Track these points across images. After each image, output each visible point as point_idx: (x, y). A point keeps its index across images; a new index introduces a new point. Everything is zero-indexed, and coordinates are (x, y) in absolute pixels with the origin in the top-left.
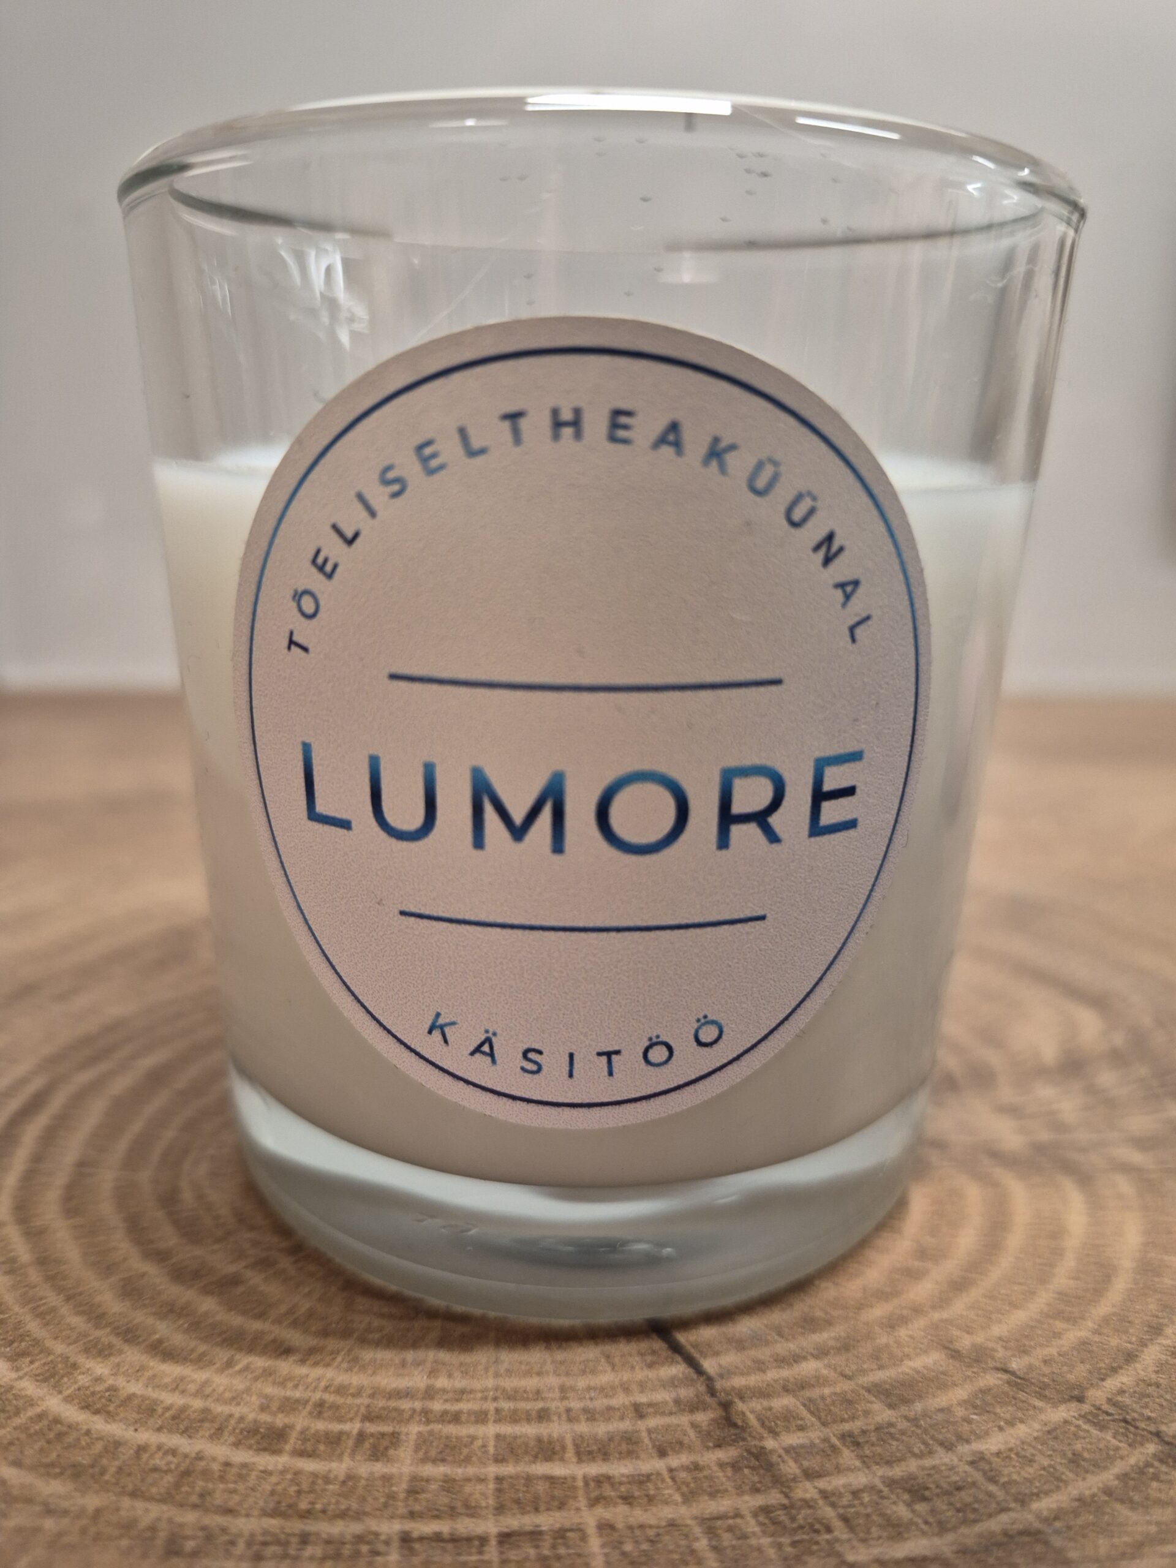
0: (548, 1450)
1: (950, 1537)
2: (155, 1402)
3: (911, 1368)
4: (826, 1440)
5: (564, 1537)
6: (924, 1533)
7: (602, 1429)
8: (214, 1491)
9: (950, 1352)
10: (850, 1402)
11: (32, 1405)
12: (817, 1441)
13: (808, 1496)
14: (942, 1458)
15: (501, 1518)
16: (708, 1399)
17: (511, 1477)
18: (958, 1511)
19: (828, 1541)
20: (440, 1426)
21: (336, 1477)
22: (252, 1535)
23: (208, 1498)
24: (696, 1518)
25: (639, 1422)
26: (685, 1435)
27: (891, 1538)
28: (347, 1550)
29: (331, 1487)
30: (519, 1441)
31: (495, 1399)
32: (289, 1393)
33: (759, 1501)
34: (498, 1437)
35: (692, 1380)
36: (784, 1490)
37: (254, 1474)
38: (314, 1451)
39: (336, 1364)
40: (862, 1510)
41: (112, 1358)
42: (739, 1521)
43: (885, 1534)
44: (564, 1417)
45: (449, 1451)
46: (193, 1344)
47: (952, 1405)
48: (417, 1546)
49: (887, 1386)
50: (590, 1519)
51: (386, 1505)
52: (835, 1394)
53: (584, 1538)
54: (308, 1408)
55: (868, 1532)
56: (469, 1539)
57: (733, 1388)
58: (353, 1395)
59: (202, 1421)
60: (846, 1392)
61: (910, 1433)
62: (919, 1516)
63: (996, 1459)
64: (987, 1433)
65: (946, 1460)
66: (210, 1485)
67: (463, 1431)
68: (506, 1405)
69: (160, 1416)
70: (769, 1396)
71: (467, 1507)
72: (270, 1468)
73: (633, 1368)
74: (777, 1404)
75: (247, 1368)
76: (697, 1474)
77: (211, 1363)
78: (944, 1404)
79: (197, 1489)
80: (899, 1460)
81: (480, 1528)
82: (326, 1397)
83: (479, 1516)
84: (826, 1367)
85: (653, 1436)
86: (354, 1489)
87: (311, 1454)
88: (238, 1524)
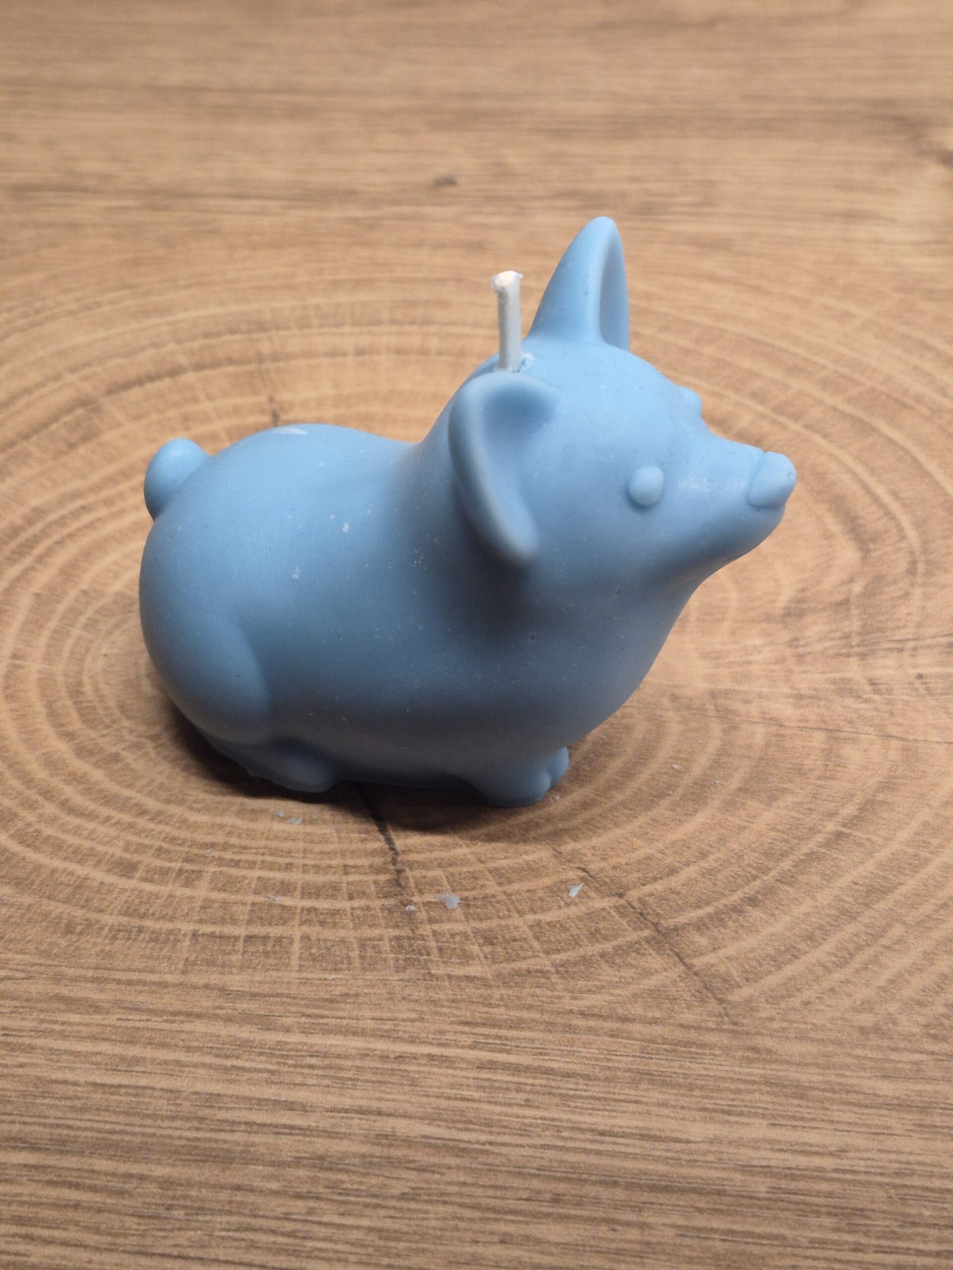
0: (286, 889)
1: (495, 967)
2: (63, 841)
3: (526, 861)
5: (281, 941)
6: (481, 963)
7: (321, 879)
8: (93, 898)
9: (555, 853)
10: (475, 878)
13: (425, 933)
14: (514, 920)
15: (249, 927)
16: (391, 867)
17: (261, 903)
18: (508, 953)
19: (425, 960)
20: (227, 869)
21: (162, 895)
22: (113, 925)
23: (90, 903)
24: (357, 938)
25: (344, 877)
26: (368, 888)
27: (461, 963)
28: (162, 938)
29: (159, 901)
30: (271, 882)
31: (263, 854)
32: (142, 841)
33: (396, 932)
34: (259, 878)
35: (385, 853)
36: (413, 928)
37: (116, 891)
38: (152, 879)
40: (452, 945)
41: (38, 811)
42: (380, 943)
43: (459, 961)
44: (301, 870)
45: (229, 884)
46: (88, 803)
47: (537, 889)
48: (200, 939)
49: (504, 871)
50: (298, 933)
51: (187, 914)
52: (469, 872)
53: (291, 940)
54: (152, 851)
55: (450, 958)
56: (229, 937)
57: (408, 861)
58: (179, 845)
59: (90, 855)
60: (476, 871)
61: (502, 903)
62: (483, 953)
63: (547, 926)
64: (549, 909)
65: (516, 923)
66: (92, 895)
67: (240, 873)
68: (269, 859)
69: (65, 851)
70: (428, 868)
71: (232, 919)
72: (126, 887)
73: (351, 841)
74: (430, 874)
75: (118, 822)
76: (366, 912)
77: (97, 817)
78: (533, 888)
79: (84, 896)
80: (488, 919)
81: (236, 931)
82: (164, 844)
83: (237, 925)
84: (471, 853)
85: (349, 887)
86: (172, 903)
87: (151, 881)
88: (105, 919)
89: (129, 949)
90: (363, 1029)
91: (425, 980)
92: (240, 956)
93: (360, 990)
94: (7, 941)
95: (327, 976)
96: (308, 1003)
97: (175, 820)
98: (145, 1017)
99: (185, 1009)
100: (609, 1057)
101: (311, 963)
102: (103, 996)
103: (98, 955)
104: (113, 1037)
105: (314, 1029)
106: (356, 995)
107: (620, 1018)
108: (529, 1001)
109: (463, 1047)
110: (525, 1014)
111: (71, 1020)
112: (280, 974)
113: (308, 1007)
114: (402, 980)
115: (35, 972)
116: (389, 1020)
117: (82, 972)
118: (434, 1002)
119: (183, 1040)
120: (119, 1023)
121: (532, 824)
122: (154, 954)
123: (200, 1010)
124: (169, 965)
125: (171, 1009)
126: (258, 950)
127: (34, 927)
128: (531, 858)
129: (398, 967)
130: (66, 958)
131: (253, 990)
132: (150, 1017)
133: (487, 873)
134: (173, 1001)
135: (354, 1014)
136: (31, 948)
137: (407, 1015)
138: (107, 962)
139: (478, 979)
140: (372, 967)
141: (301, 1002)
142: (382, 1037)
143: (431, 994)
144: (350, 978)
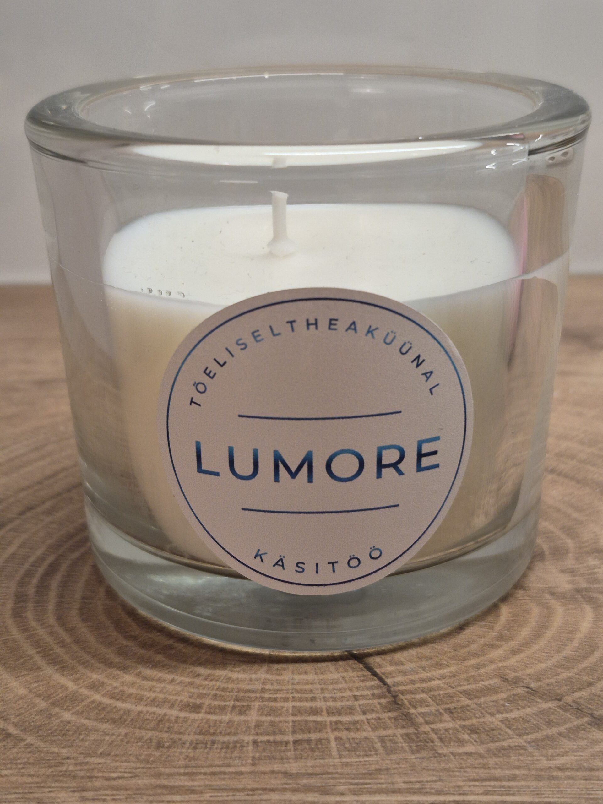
0: (315, 712)
1: (484, 746)
2: (143, 695)
3: (483, 685)
4: (438, 710)
5: (320, 742)
6: (473, 744)
7: (339, 704)
8: (174, 727)
9: (503, 679)
10: (451, 697)
11: (89, 698)
12: (434, 711)
13: (426, 730)
14: (488, 719)
15: (295, 735)
16: (387, 694)
17: (299, 721)
18: (490, 737)
19: (431, 746)
20: (268, 703)
21: (224, 721)
22: (192, 741)
23: (172, 729)
24: (377, 736)
25: (355, 702)
26: (375, 707)
27: (459, 746)
28: (231, 746)
29: (222, 724)
30: (303, 708)
31: (292, 693)
32: (201, 691)
33: (404, 731)
34: (293, 707)
35: (381, 687)
36: (416, 728)
37: (190, 721)
39: (220, 680)
40: (448, 736)
41: (119, 679)
42: (394, 737)
43: (456, 744)
44: (323, 699)
45: (273, 712)
47: (498, 700)
48: (260, 744)
49: (470, 692)
50: (332, 736)
51: (246, 731)
52: (445, 694)
53: (328, 741)
54: (210, 697)
55: (450, 743)
56: (281, 742)
57: (399, 690)
58: (229, 692)
59: (164, 702)
60: (450, 693)
61: (476, 709)
62: (473, 738)
63: (513, 720)
64: (511, 711)
65: (490, 720)
66: (172, 725)
67: (278, 705)
68: (296, 695)
69: (146, 701)
70: (415, 693)
71: (280, 731)
72: (196, 718)
73: (354, 682)
74: (418, 697)
75: (181, 682)
76: (379, 721)
77: (165, 680)
78: (494, 699)
79: (166, 726)
80: (469, 719)
81: (286, 738)
82: (217, 692)
83: (285, 734)
84: (443, 683)
85: (361, 707)
86: (232, 725)
87: (214, 713)
88: (185, 737)
89: (208, 753)
90: (399, 789)
91: (435, 757)
92: (293, 753)
93: (389, 766)
94: (113, 756)
95: (362, 760)
96: (353, 776)
97: (222, 678)
98: (231, 794)
99: (260, 786)
100: (588, 792)
101: (347, 753)
102: (196, 783)
103: (185, 759)
105: (362, 792)
106: (387, 769)
107: (587, 769)
108: (517, 763)
109: (478, 794)
110: (517, 772)
111: (174, 799)
112: (326, 761)
113: (353, 779)
114: (420, 758)
115: (139, 772)
116: (418, 782)
117: (176, 770)
118: (445, 769)
120: (212, 799)
121: (480, 664)
122: (228, 755)
123: (272, 786)
124: (241, 761)
125: (249, 787)
126: (305, 748)
127: (133, 746)
128: (487, 683)
129: (412, 751)
130: (161, 763)
131: (309, 771)
132: (234, 793)
133: (458, 693)
134: (250, 782)
135: (389, 781)
136: (133, 759)
137: (429, 779)
138: (193, 763)
139: (474, 754)
140: (393, 752)
141: (347, 776)
142: (415, 793)
143: (443, 765)
144: (379, 759)
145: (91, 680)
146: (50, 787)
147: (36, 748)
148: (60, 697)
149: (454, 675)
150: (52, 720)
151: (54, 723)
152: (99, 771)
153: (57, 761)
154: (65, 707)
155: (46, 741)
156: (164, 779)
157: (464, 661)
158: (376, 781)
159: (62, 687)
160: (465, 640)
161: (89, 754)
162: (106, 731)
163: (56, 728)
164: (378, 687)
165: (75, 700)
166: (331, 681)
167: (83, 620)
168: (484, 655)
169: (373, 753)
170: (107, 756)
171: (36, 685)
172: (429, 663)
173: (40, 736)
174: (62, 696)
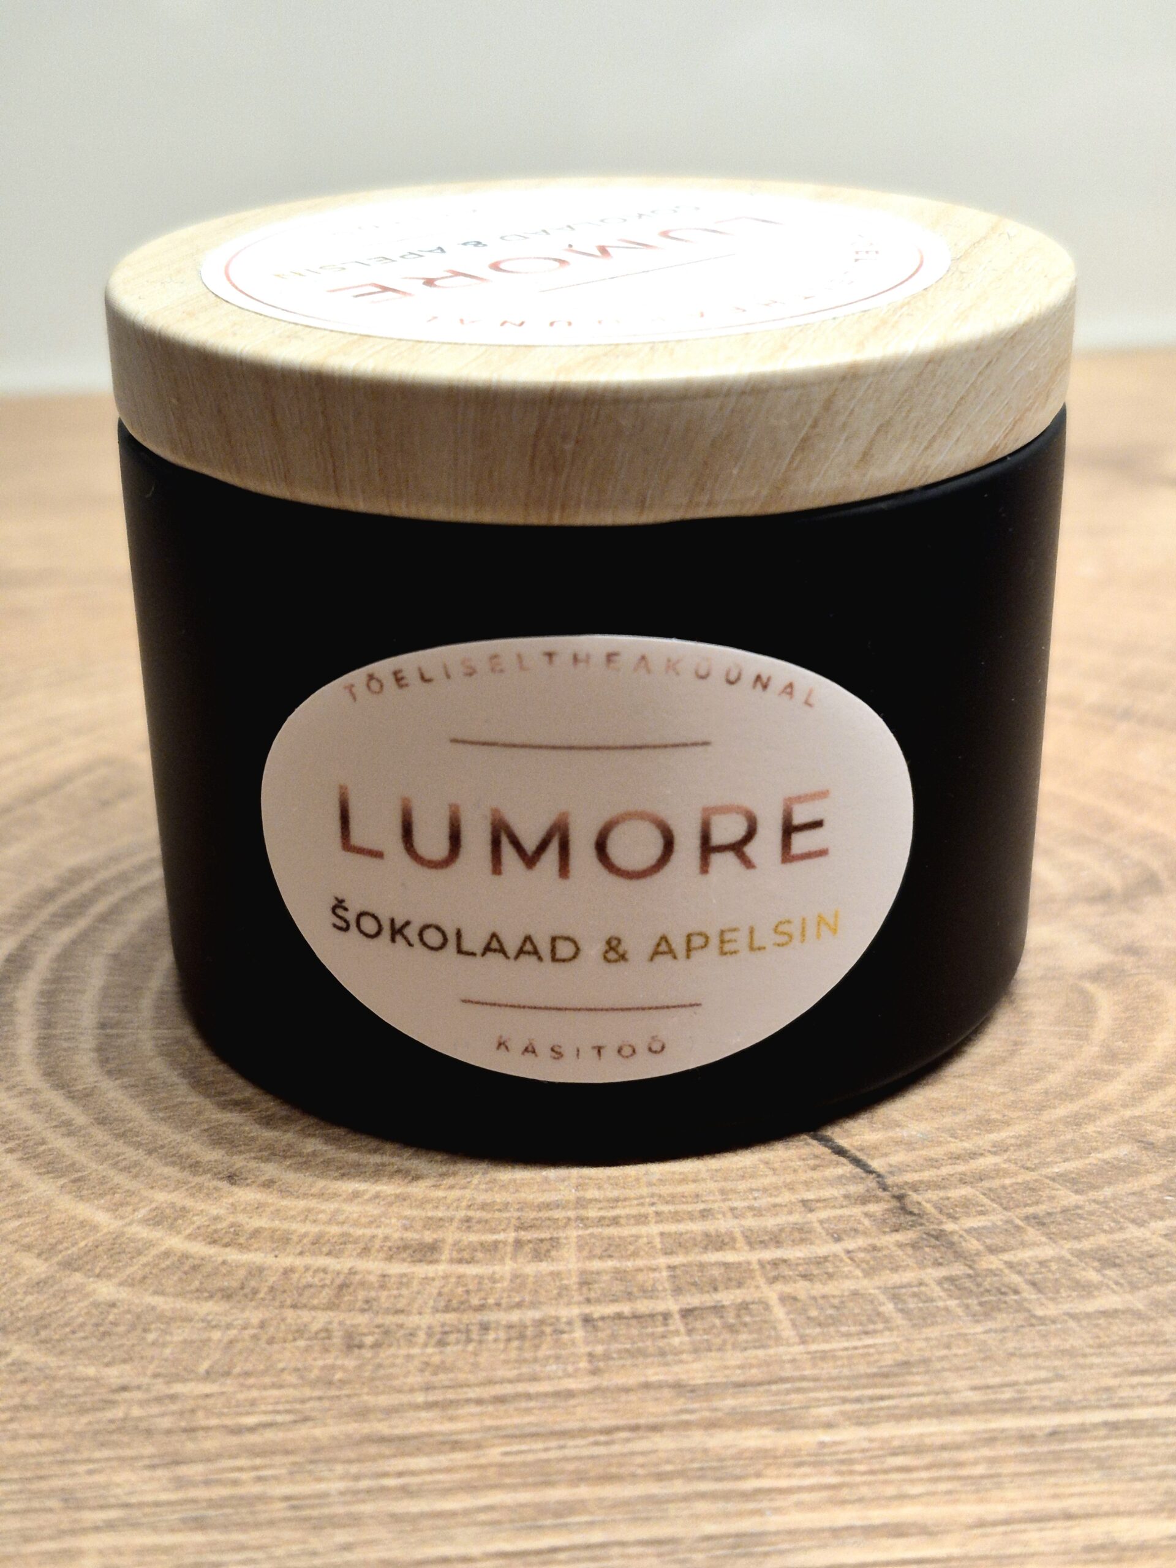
0: (717, 1242)
1: (1142, 1293)
2: (288, 1233)
3: (1099, 1160)
4: (1009, 1222)
5: (747, 1308)
6: (1114, 1292)
7: (771, 1222)
8: (379, 1297)
9: (1143, 1145)
10: (1033, 1190)
11: (154, 1245)
12: (1000, 1223)
13: (993, 1267)
14: (1133, 1232)
15: (681, 1297)
16: (880, 1193)
17: (684, 1265)
18: (1150, 1274)
19: (1016, 1301)
20: (600, 1230)
21: (502, 1278)
22: (430, 1328)
23: (375, 1304)
24: (879, 1288)
25: (809, 1215)
26: (859, 1223)
27: (1081, 1297)
29: (499, 1285)
30: (686, 1237)
31: (653, 1204)
32: (430, 1214)
33: (942, 1272)
34: (662, 1234)
35: (862, 1178)
36: (968, 1263)
37: (415, 1282)
38: (472, 1258)
40: (1050, 1275)
41: (223, 1200)
42: (923, 1288)
43: (1074, 1294)
44: (729, 1215)
45: (615, 1248)
47: (1144, 1190)
48: (600, 1324)
49: (1073, 1176)
50: (771, 1294)
51: (560, 1295)
52: (1017, 1184)
53: (767, 1307)
54: (455, 1224)
55: (1058, 1292)
56: (652, 1316)
57: (906, 1183)
58: (500, 1210)
59: (344, 1243)
60: (1028, 1182)
61: (1098, 1214)
65: (1138, 1234)
66: (373, 1294)
67: (627, 1231)
68: (665, 1208)
69: (297, 1243)
70: (944, 1188)
71: (644, 1291)
72: (431, 1275)
73: (795, 1171)
74: (955, 1194)
75: (377, 1196)
76: (875, 1253)
77: (336, 1195)
78: (1136, 1189)
79: (360, 1297)
80: (1088, 1236)
81: (660, 1306)
82: (471, 1213)
83: (657, 1298)
84: (1005, 1161)
85: (826, 1225)
86: (523, 1285)
87: (471, 1261)
88: (413, 1320)
89: (475, 1354)
90: (966, 1405)
91: (1032, 1325)
92: (686, 1339)
93: (927, 1354)
94: (239, 1375)
95: (857, 1343)
96: (845, 1383)
98: (553, 1443)
99: (621, 1422)
101: (818, 1330)
102: (460, 1426)
103: (422, 1371)
104: (508, 1481)
105: (877, 1417)
106: (925, 1361)
109: (1157, 1404)
111: (413, 1467)
112: (771, 1351)
113: (848, 1388)
114: (996, 1331)
115: (312, 1409)
117: (405, 1398)
119: (642, 1466)
120: (508, 1459)
121: (1082, 1116)
122: (528, 1355)
123: (652, 1420)
124: (561, 1366)
125: (595, 1425)
126: (714, 1326)
127: (284, 1349)
128: (1107, 1155)
129: (974, 1315)
130: (363, 1384)
131: (735, 1379)
132: (562, 1442)
133: (1048, 1181)
134: (594, 1414)
135: (936, 1387)
136: (292, 1379)
137: (1031, 1376)
138: (443, 1378)
139: (1123, 1312)
140: (929, 1322)
141: (830, 1384)
142: (1005, 1411)
143: (1055, 1342)
144: (899, 1340)
145: (154, 1205)
146: (89, 1461)
147: (39, 1369)
148: (80, 1249)
149: (1025, 1143)
150: (68, 1303)
151: (76, 1309)
152: (209, 1412)
153: (97, 1397)
154: (97, 1271)
155: (62, 1353)
156: (380, 1420)
157: (1040, 1110)
158: (905, 1390)
159: (82, 1224)
160: (1029, 1066)
161: (178, 1375)
162: (210, 1318)
163: (81, 1320)
164: (853, 1179)
165: (119, 1253)
166: (741, 1173)
167: (109, 1073)
168: (1084, 1095)
169: (880, 1326)
170: (223, 1375)
171: (16, 1223)
172: (959, 1118)
173: (42, 1342)
174: (86, 1245)
